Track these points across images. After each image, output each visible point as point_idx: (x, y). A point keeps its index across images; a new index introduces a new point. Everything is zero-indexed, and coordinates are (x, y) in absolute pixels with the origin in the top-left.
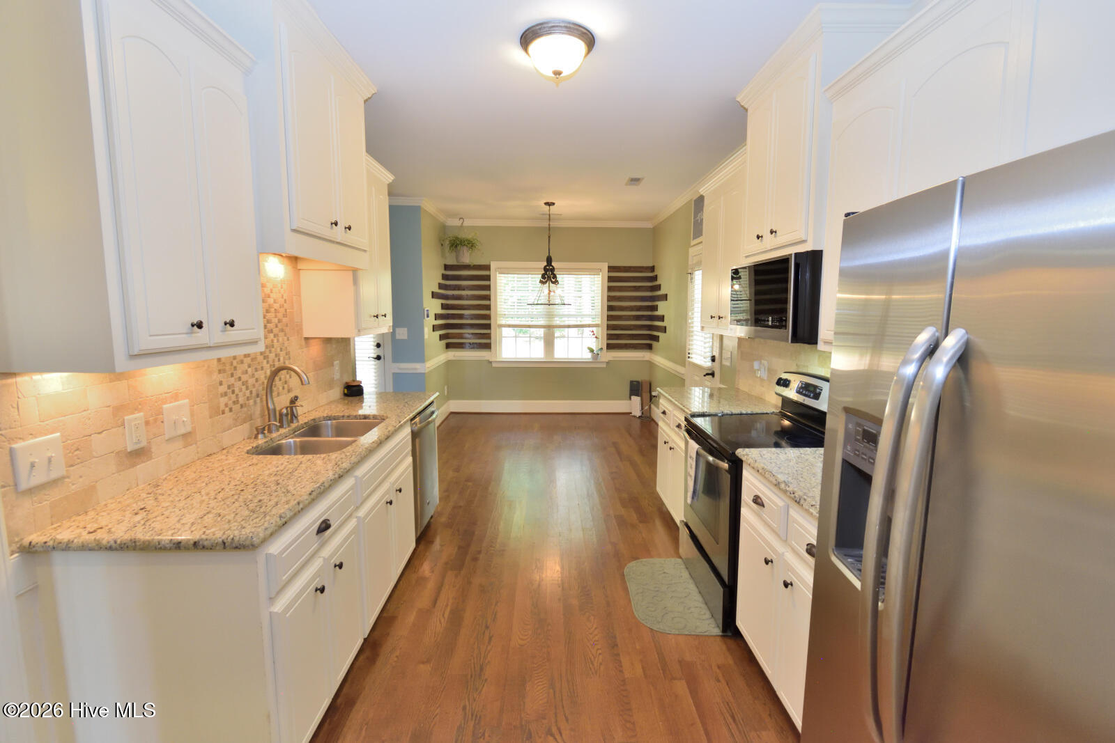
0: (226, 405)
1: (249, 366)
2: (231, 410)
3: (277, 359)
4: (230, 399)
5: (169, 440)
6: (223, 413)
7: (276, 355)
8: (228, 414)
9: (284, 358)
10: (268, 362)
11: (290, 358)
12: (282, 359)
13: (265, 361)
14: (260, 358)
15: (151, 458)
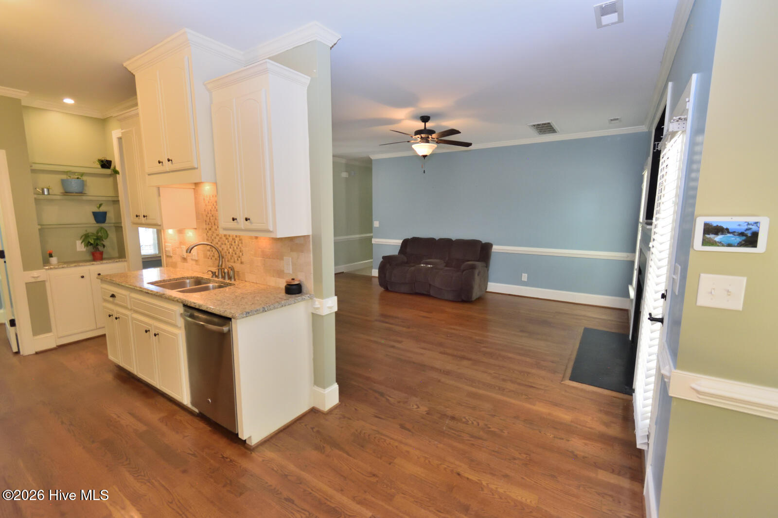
0: (210, 256)
1: (219, 241)
2: (211, 259)
3: (233, 241)
4: (211, 253)
5: (192, 259)
6: (209, 258)
7: (233, 239)
8: (210, 260)
9: (238, 242)
10: (228, 242)
11: (242, 243)
12: (236, 242)
13: (227, 241)
14: (224, 238)
15: (187, 262)
